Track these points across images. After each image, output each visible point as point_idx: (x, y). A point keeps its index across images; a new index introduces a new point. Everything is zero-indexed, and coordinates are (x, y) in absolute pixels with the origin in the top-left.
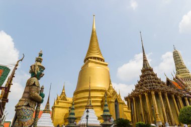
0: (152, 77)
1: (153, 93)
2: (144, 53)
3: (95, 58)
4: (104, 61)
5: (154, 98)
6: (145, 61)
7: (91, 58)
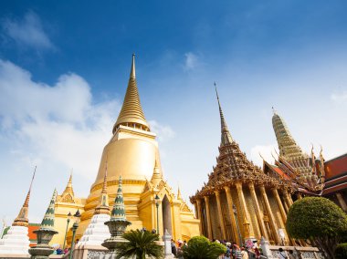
0: (236, 158)
1: (239, 186)
2: (222, 119)
3: (131, 124)
4: (149, 130)
5: (242, 195)
6: (224, 132)
7: (124, 124)
